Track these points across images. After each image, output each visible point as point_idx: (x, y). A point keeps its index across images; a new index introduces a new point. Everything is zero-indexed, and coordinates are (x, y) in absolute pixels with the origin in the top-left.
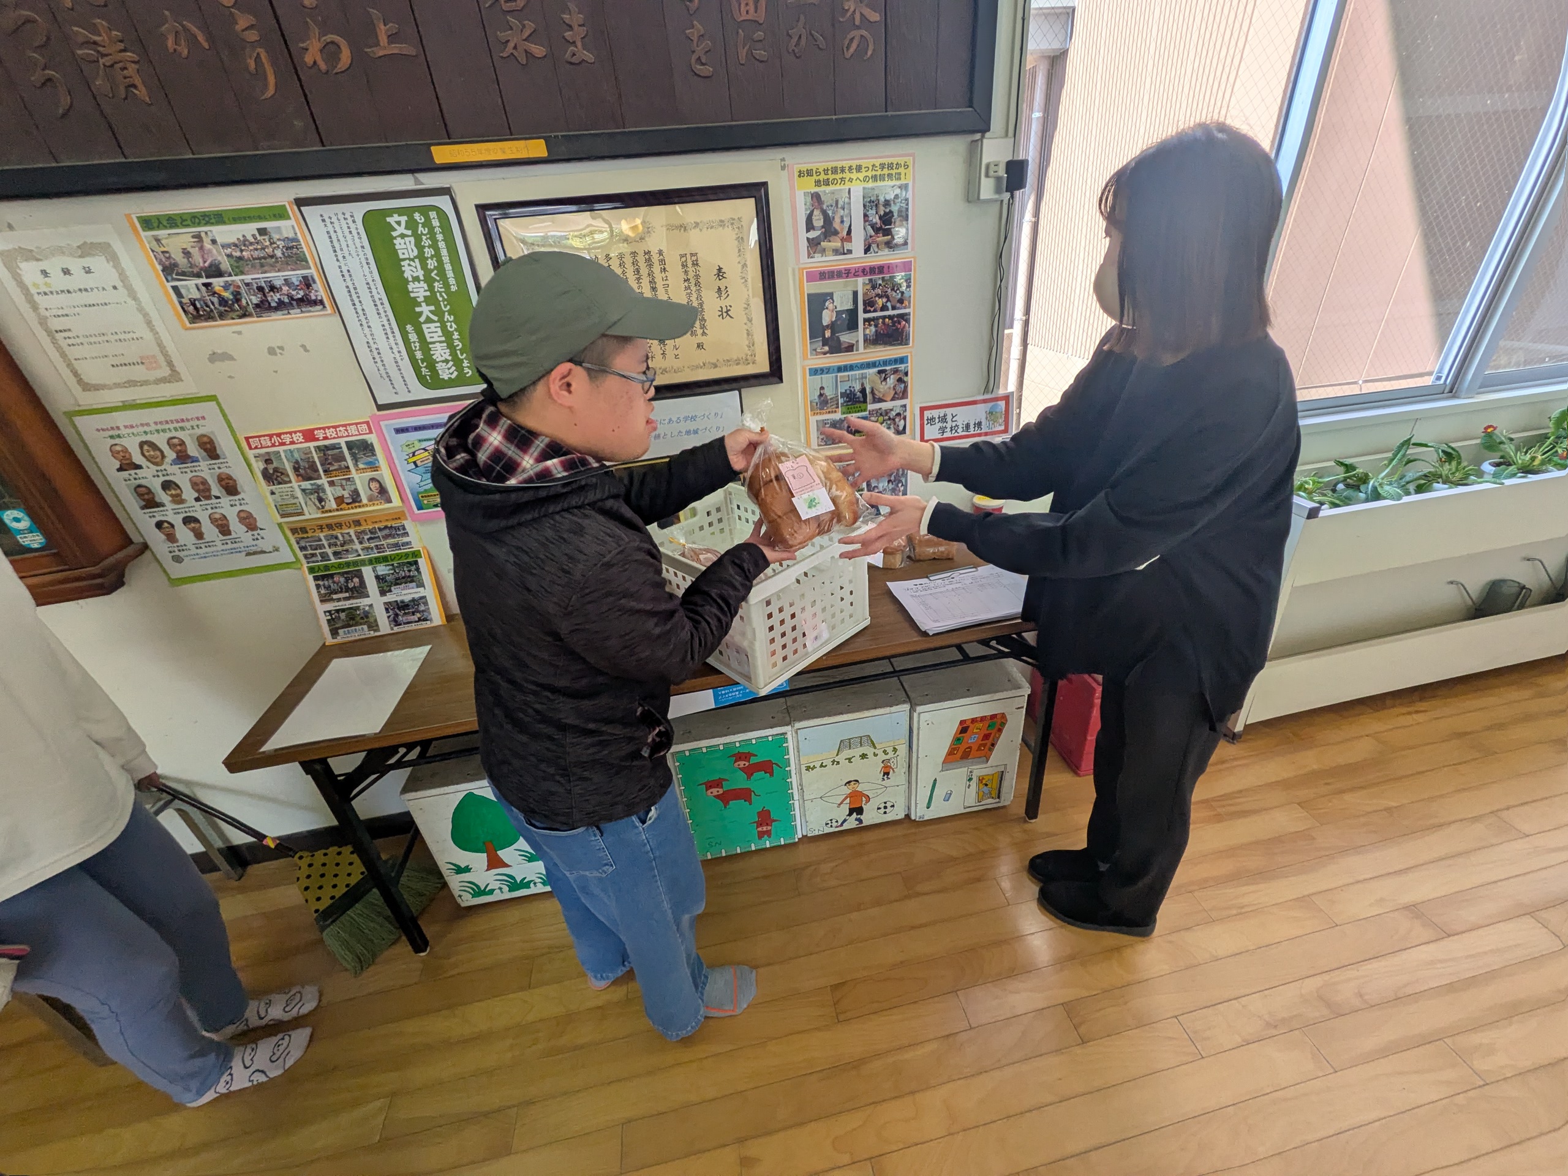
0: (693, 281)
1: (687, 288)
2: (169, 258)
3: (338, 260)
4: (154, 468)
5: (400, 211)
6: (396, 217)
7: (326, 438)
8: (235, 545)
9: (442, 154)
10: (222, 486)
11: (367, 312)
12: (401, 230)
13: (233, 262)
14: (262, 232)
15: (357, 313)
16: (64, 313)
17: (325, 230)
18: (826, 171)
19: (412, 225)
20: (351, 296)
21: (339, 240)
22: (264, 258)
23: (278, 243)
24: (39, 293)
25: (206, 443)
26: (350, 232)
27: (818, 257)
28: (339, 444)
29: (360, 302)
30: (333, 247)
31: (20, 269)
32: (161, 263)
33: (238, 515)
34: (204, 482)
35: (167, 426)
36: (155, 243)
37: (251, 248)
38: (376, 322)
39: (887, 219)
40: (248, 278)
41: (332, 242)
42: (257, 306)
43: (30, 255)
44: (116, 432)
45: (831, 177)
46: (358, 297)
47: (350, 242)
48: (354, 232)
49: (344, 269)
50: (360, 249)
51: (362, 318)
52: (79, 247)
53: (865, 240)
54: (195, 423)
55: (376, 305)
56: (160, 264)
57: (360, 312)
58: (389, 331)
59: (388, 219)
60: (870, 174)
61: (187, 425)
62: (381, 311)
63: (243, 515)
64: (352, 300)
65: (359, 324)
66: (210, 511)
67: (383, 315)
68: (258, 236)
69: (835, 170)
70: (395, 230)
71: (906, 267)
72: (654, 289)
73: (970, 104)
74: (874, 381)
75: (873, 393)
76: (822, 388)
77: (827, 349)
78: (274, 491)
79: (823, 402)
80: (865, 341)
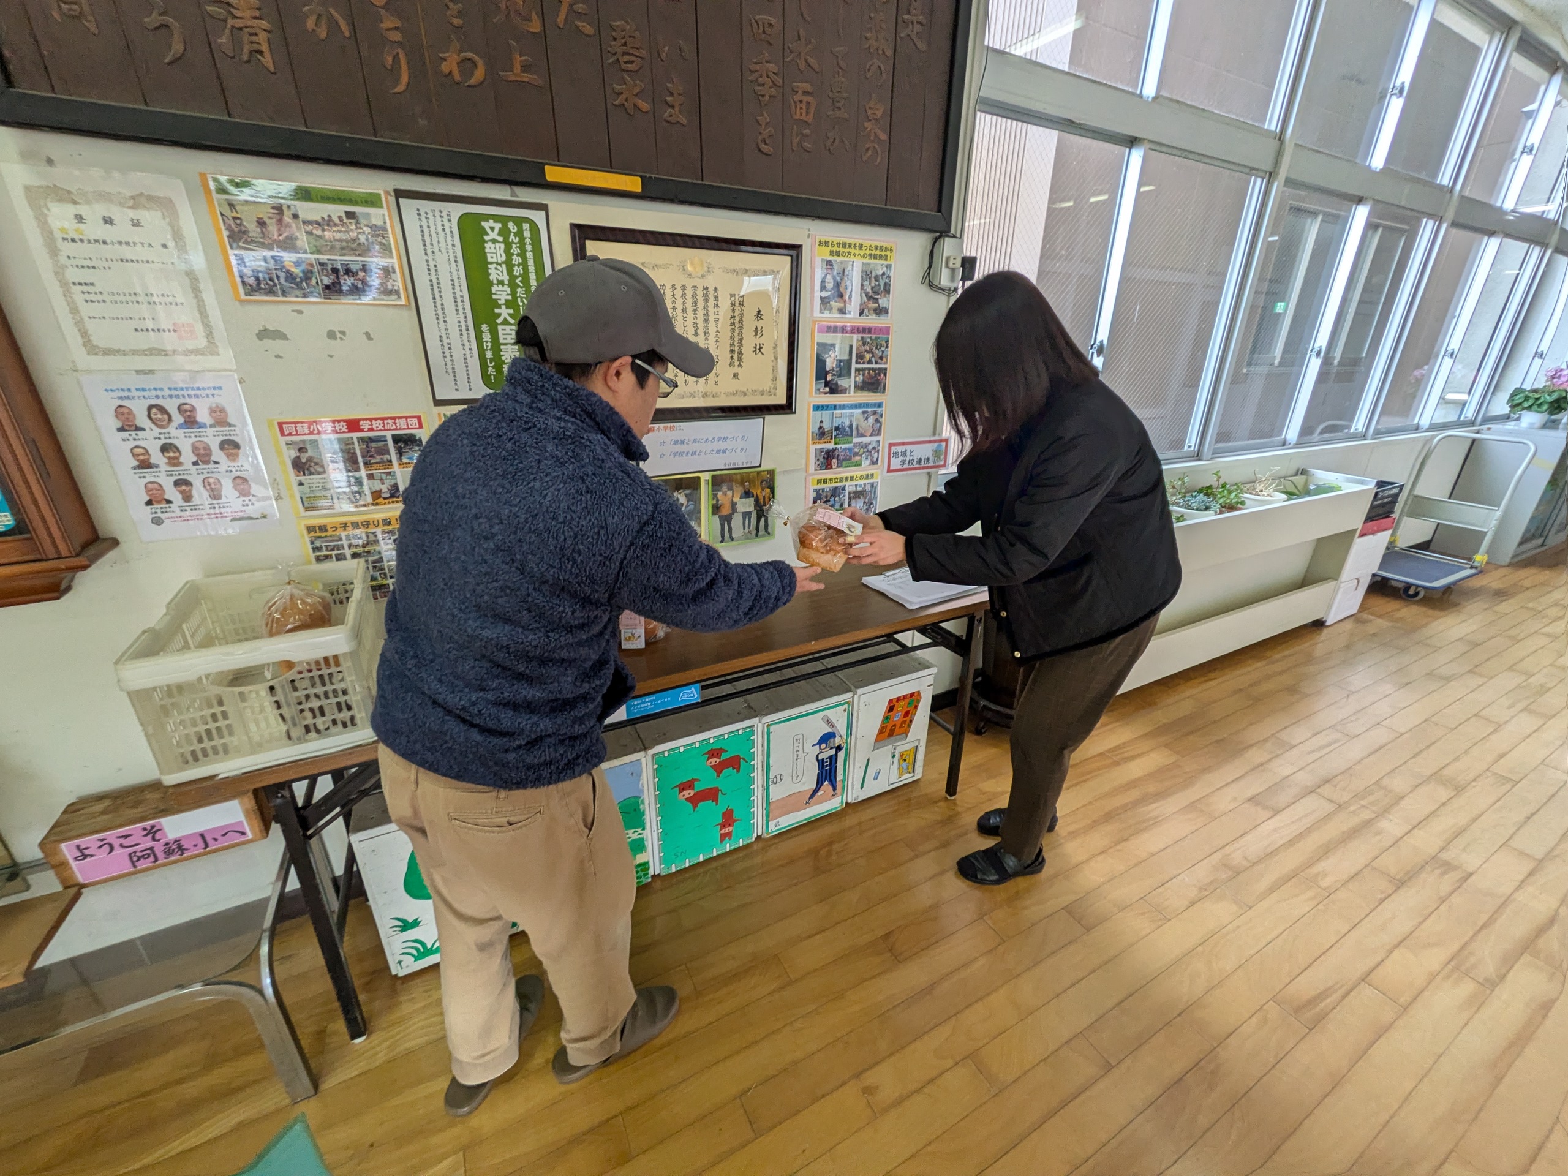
0: (737, 319)
1: (733, 324)
2: (240, 225)
3: (426, 254)
5: (496, 218)
6: (491, 223)
7: (371, 430)
9: (553, 173)
11: (445, 306)
12: (494, 235)
13: (311, 240)
14: (350, 215)
15: (435, 307)
16: (90, 265)
17: (418, 223)
18: (838, 244)
19: (504, 232)
20: (432, 290)
21: (430, 235)
22: (347, 241)
23: (365, 229)
24: (64, 239)
26: (444, 230)
27: (827, 314)
28: (385, 436)
29: (441, 297)
30: (424, 241)
31: (48, 210)
32: (229, 228)
36: (228, 207)
37: (335, 229)
38: (452, 318)
39: (876, 290)
40: (324, 258)
41: (423, 236)
42: (327, 287)
43: (66, 196)
45: (842, 250)
46: (440, 292)
47: (442, 240)
48: (448, 230)
49: (432, 264)
50: (450, 247)
51: (440, 312)
52: (133, 198)
53: (861, 305)
55: (456, 302)
56: (227, 229)
57: (439, 307)
58: (464, 328)
59: (483, 224)
60: (868, 252)
62: (460, 308)
64: (433, 294)
65: (435, 317)
67: (461, 311)
68: (345, 218)
69: (844, 245)
70: (487, 234)
71: (887, 331)
72: (706, 321)
73: (939, 211)
74: (859, 420)
75: (857, 428)
76: (821, 422)
77: (827, 389)
78: (303, 481)
79: (822, 434)
80: (855, 387)
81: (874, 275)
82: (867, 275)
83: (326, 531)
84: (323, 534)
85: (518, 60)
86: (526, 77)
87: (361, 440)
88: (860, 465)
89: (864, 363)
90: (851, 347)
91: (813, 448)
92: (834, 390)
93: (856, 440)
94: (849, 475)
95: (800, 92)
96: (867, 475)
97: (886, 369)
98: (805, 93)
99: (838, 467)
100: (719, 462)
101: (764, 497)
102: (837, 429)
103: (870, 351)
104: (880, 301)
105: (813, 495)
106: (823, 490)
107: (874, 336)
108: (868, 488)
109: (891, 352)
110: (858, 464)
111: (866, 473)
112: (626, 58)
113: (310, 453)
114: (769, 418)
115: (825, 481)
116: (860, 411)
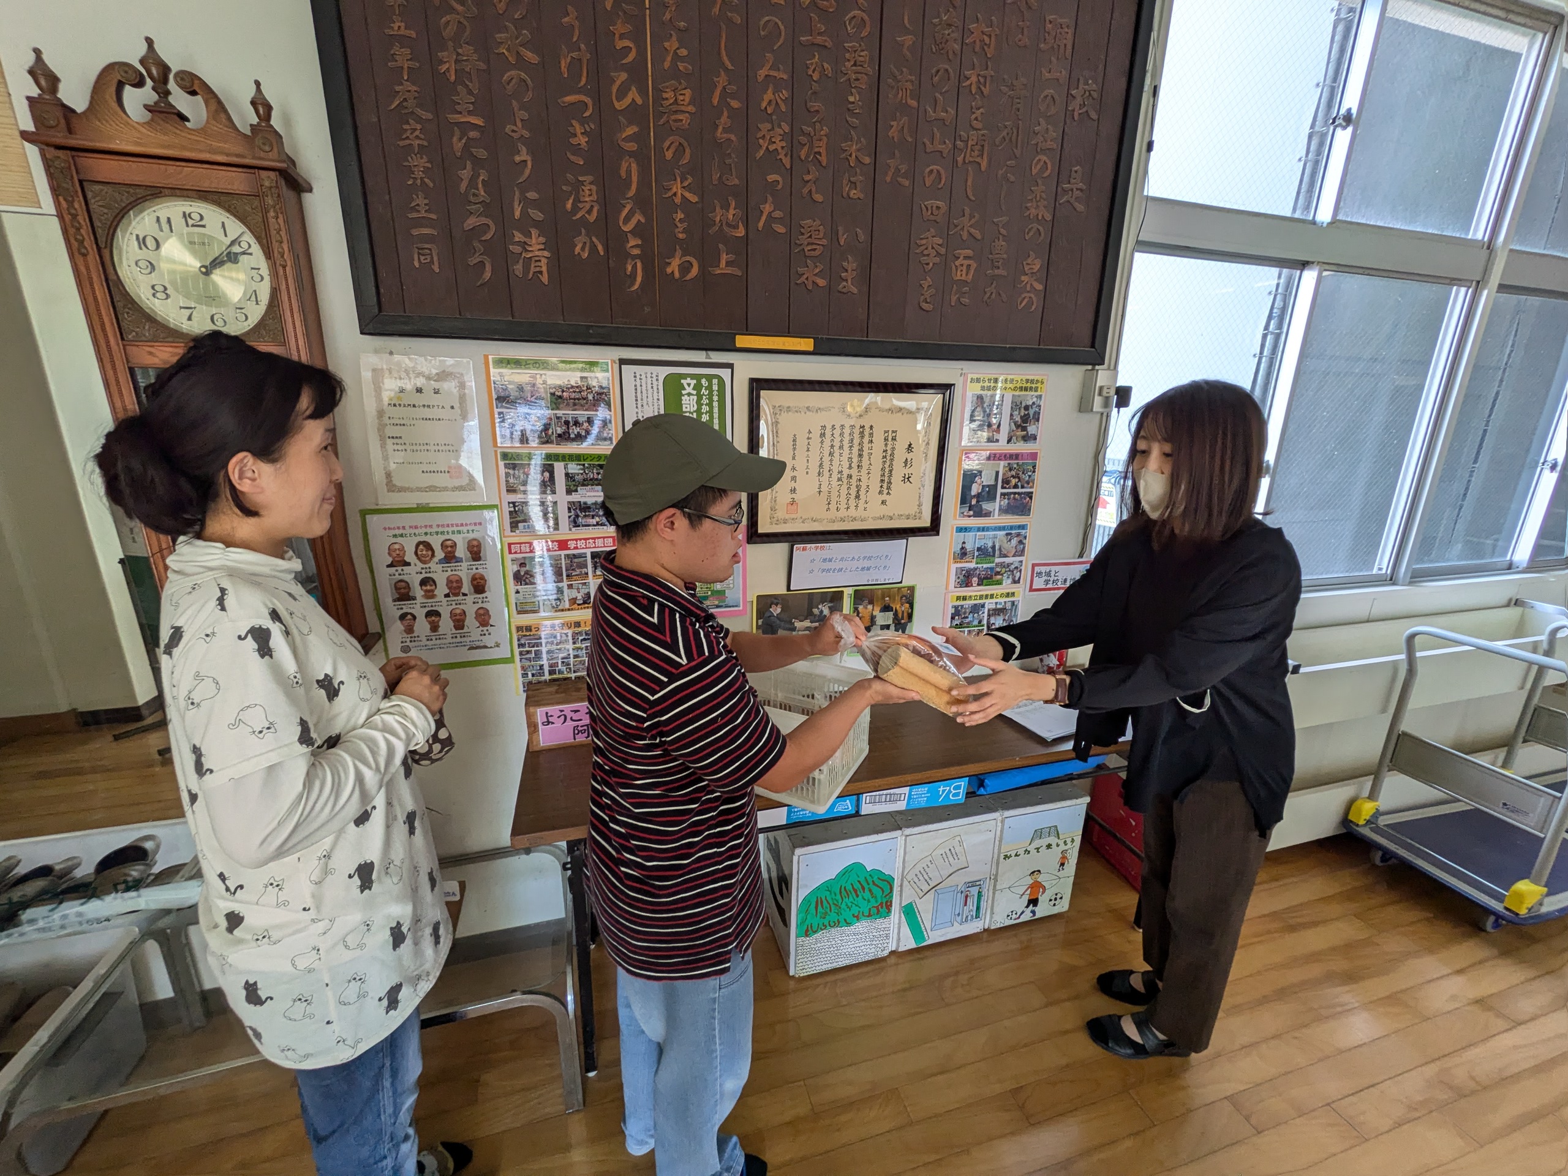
0: (889, 452)
1: (884, 457)
2: (505, 390)
4: (421, 565)
6: (689, 380)
7: (576, 548)
8: (463, 640)
9: (742, 341)
10: (472, 584)
12: (689, 390)
13: (554, 401)
14: (583, 381)
16: (402, 423)
17: (632, 385)
18: (990, 380)
19: (698, 387)
21: (641, 392)
22: (579, 399)
23: (593, 389)
24: (389, 405)
25: (473, 546)
26: (652, 388)
27: (976, 442)
28: (585, 553)
30: (636, 397)
31: (383, 384)
33: (476, 613)
34: (460, 581)
35: (446, 529)
36: (499, 377)
37: (570, 392)
39: (1025, 419)
40: (560, 413)
41: (636, 393)
42: (560, 436)
43: (396, 374)
44: (401, 531)
45: (993, 386)
47: (650, 395)
48: (655, 388)
50: (655, 400)
52: (438, 374)
53: (1009, 433)
54: (470, 528)
56: (496, 394)
59: (682, 381)
60: (1018, 385)
61: (464, 529)
63: (481, 612)
66: (454, 606)
68: (578, 384)
69: (996, 380)
70: (685, 389)
71: (1034, 456)
72: (860, 456)
73: (1093, 346)
74: (1001, 541)
75: (1000, 549)
76: (964, 543)
77: (971, 513)
78: (520, 590)
79: (963, 554)
80: (1000, 510)
81: (1023, 405)
82: (1016, 405)
83: (531, 630)
84: (528, 634)
85: (724, 258)
86: (729, 271)
87: (567, 556)
88: (1001, 584)
89: (1009, 488)
90: (997, 473)
91: (954, 567)
92: (979, 513)
93: (998, 560)
94: (989, 593)
95: (962, 258)
96: (1008, 594)
97: (1032, 493)
98: (966, 258)
99: (979, 585)
100: (863, 579)
101: (903, 612)
102: (979, 549)
103: (1017, 476)
104: (1029, 429)
105: (952, 610)
106: (962, 606)
107: (1021, 462)
108: (1009, 606)
109: (1038, 476)
110: (999, 583)
111: (1008, 591)
112: (810, 248)
113: (527, 568)
114: (913, 540)
115: (964, 598)
116: (1004, 533)
